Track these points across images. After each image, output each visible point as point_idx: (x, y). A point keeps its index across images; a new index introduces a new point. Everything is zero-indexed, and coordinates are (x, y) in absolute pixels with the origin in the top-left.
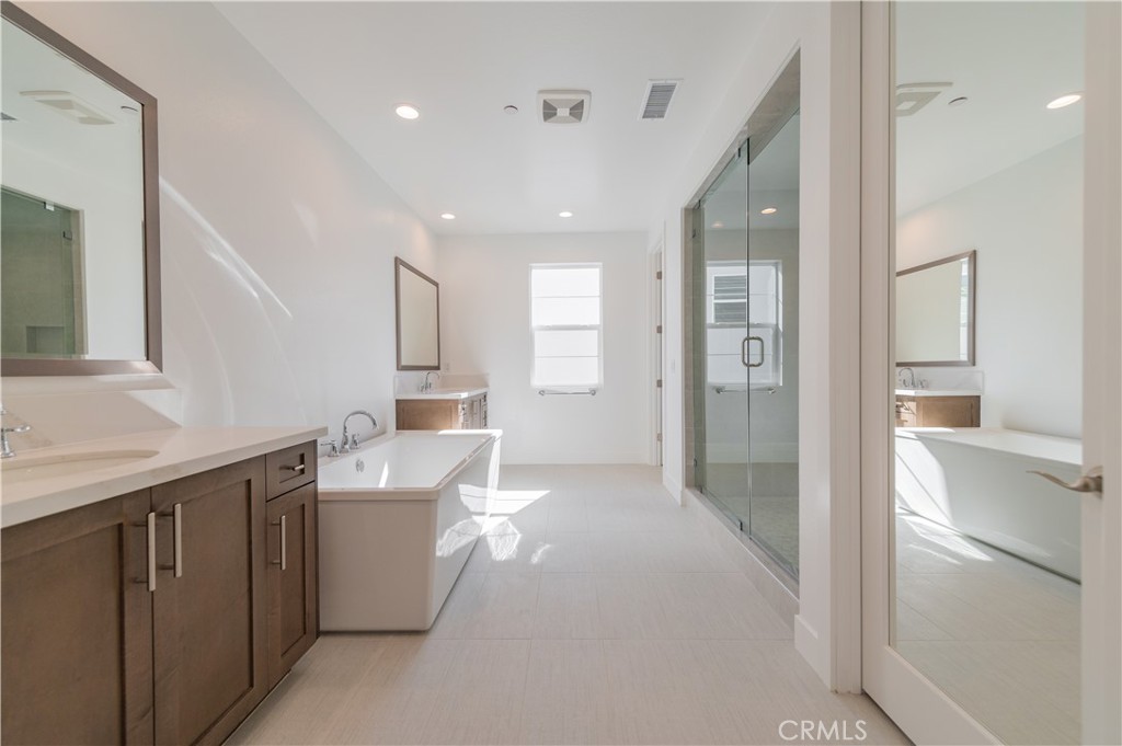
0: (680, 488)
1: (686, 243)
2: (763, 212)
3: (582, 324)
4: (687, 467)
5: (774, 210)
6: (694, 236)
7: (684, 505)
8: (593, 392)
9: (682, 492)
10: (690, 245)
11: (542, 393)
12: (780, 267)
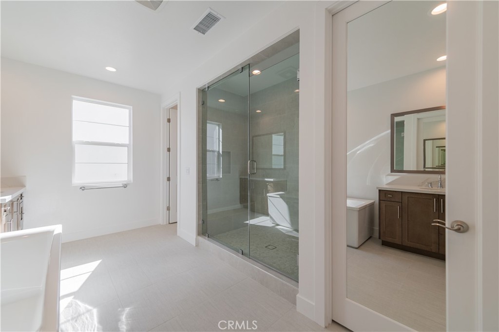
0: (195, 237)
1: (199, 107)
2: (219, 100)
3: (116, 142)
4: (198, 225)
5: (224, 101)
6: (202, 105)
7: (197, 245)
8: (125, 186)
9: (196, 239)
10: (201, 108)
11: (83, 188)
12: (221, 127)
